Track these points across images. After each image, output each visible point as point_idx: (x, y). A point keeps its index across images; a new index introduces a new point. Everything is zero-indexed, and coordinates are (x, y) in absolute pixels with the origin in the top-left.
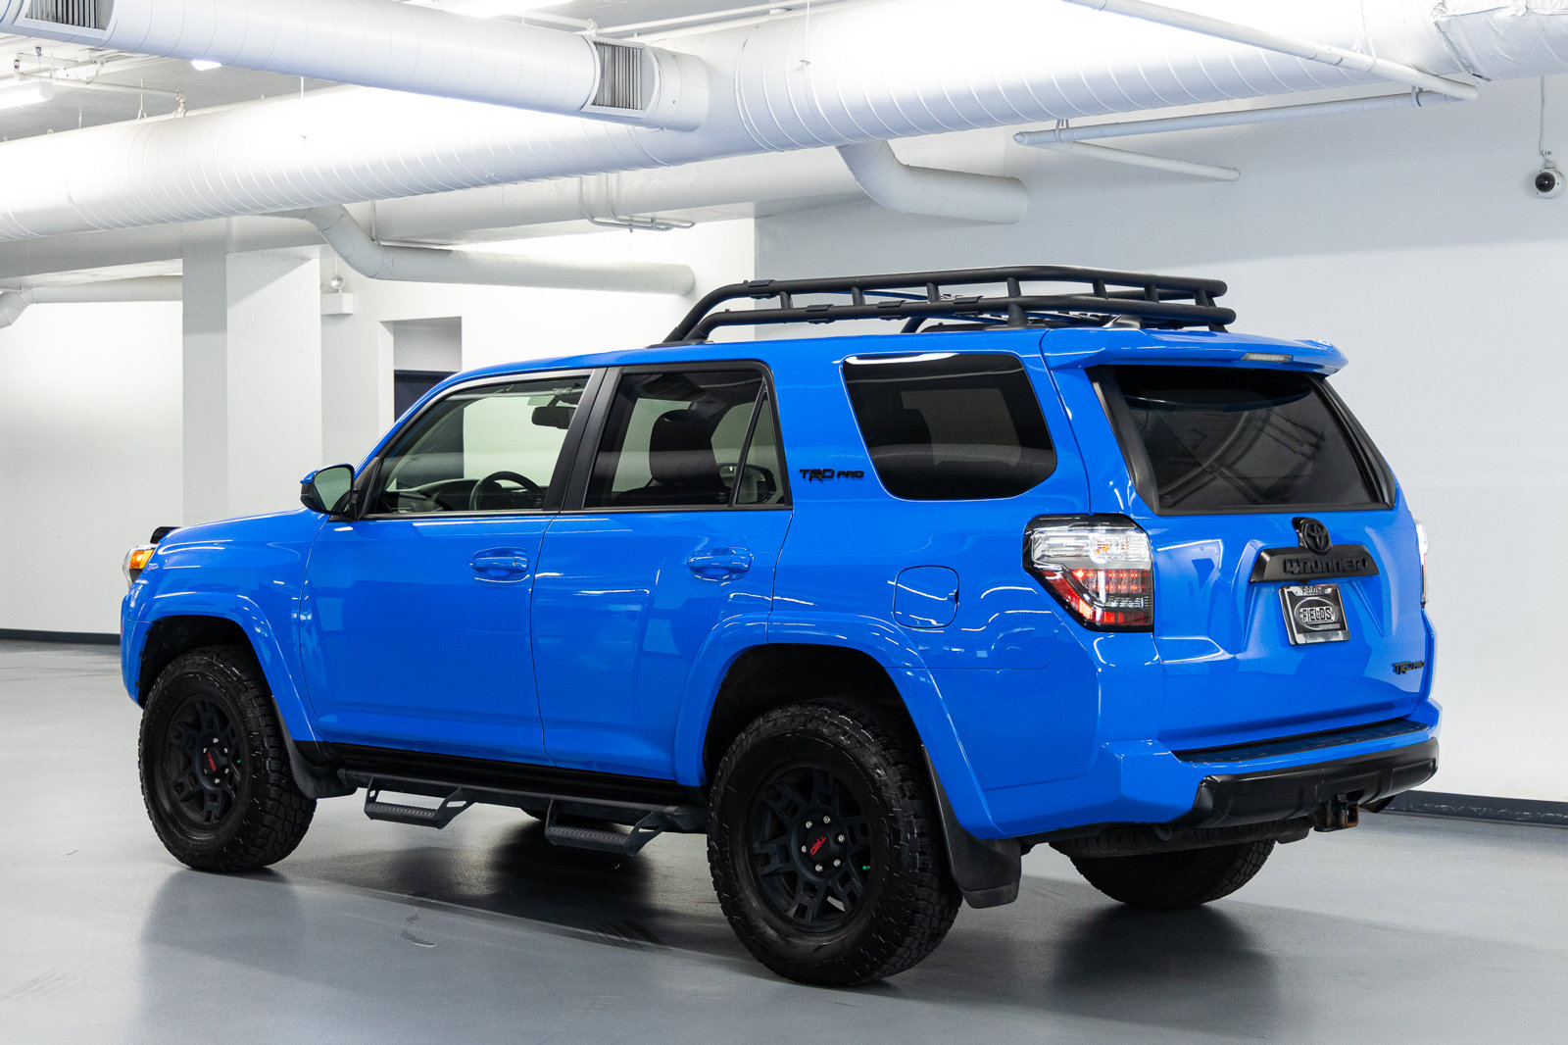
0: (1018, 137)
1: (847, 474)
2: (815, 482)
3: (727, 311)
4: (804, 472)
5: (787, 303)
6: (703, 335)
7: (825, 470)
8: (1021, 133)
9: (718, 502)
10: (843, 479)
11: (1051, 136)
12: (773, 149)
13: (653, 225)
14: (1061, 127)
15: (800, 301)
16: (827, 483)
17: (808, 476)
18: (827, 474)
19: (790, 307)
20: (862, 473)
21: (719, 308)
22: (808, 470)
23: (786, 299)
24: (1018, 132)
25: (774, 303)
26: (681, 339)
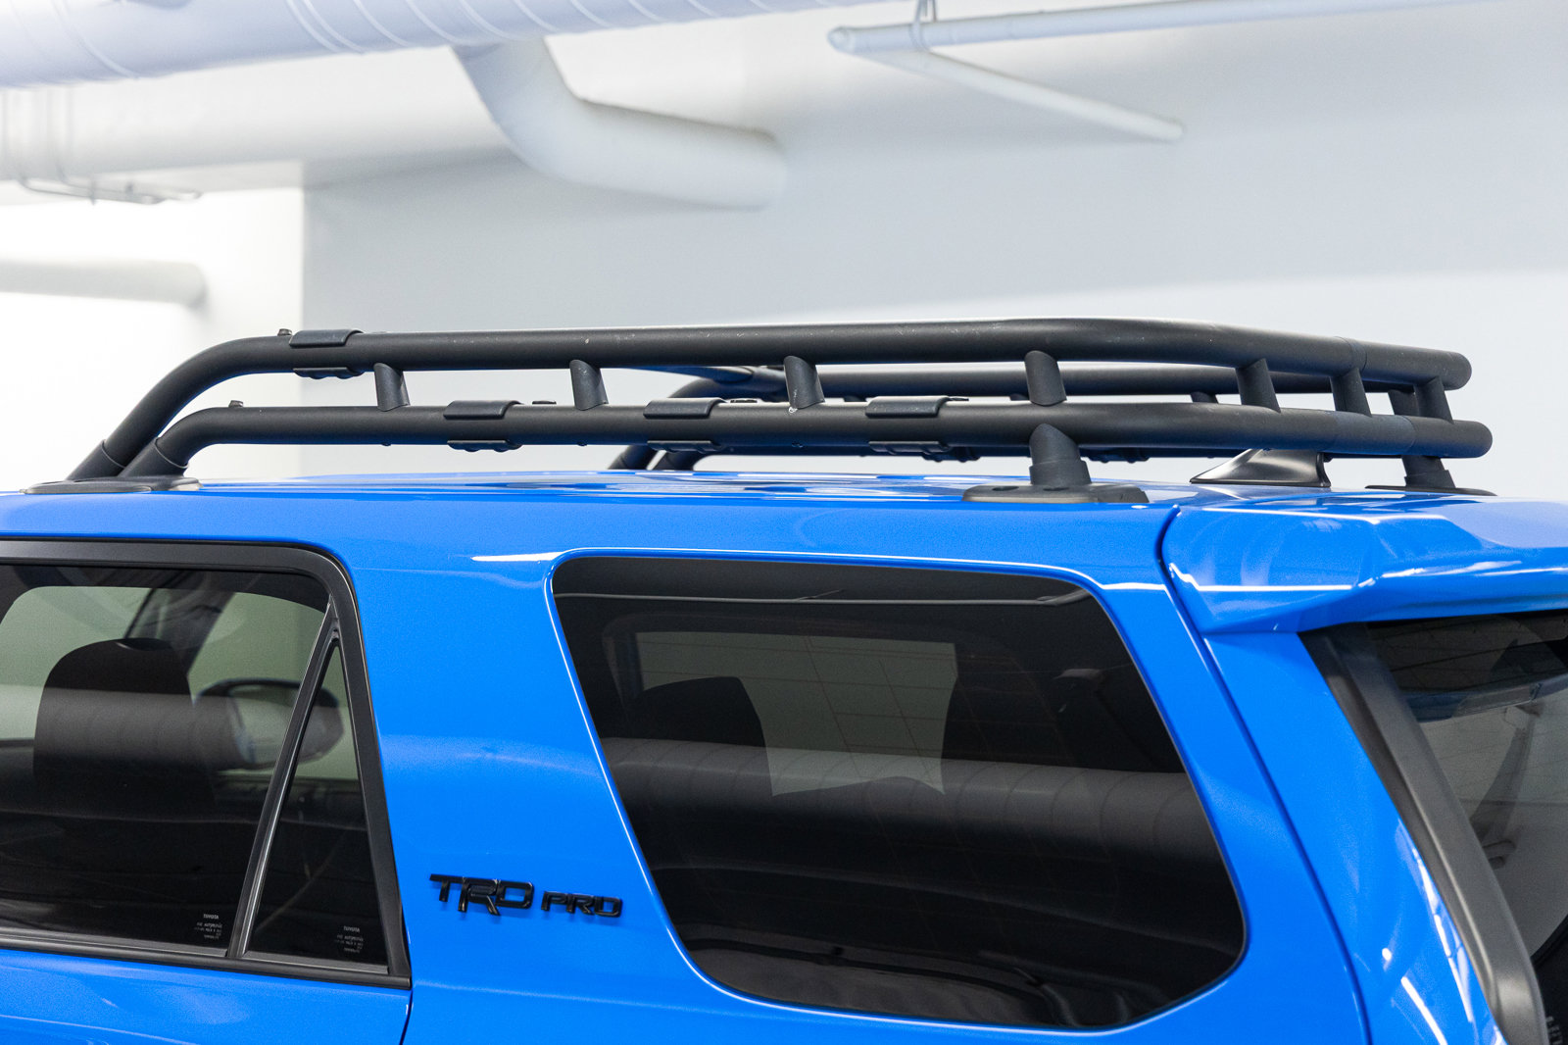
0: (838, 37)
1: (572, 903)
2: (478, 916)
3: (235, 406)
4: (444, 883)
5: (391, 393)
6: (173, 463)
7: (506, 885)
8: (841, 29)
9: (198, 939)
10: (559, 916)
11: (904, 36)
12: (342, 48)
13: (130, 194)
14: (923, 19)
15: (428, 390)
16: (510, 922)
17: (455, 894)
18: (513, 896)
19: (400, 402)
20: (618, 906)
21: (215, 397)
22: (457, 880)
23: (389, 383)
24: (836, 24)
25: (359, 392)
26: (115, 472)
